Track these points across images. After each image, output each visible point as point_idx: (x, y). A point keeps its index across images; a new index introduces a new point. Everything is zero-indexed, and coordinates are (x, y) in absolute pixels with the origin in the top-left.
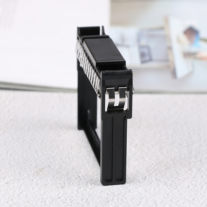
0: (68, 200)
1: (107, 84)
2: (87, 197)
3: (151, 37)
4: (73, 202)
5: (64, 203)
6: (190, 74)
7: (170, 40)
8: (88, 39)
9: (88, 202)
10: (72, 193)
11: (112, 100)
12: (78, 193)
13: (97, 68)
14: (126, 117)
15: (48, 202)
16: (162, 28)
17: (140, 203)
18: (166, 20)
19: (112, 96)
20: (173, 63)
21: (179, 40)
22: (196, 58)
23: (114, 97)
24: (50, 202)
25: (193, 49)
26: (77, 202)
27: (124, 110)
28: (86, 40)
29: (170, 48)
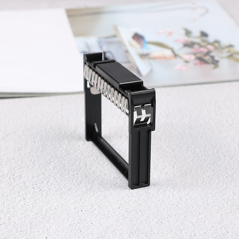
0: (20, 161)
1: (135, 103)
2: (35, 158)
3: (109, 43)
4: (23, 163)
5: (16, 164)
6: (151, 71)
7: (125, 45)
8: (100, 64)
9: (34, 163)
10: (25, 155)
11: (139, 117)
12: (30, 155)
13: (120, 89)
14: (150, 130)
15: (4, 162)
16: (115, 36)
17: (74, 164)
18: (116, 28)
19: (139, 113)
20: (135, 64)
21: (131, 45)
22: (150, 58)
23: (141, 114)
24: (5, 163)
25: (145, 51)
26: (26, 163)
27: (147, 124)
28: (98, 65)
29: (127, 52)
